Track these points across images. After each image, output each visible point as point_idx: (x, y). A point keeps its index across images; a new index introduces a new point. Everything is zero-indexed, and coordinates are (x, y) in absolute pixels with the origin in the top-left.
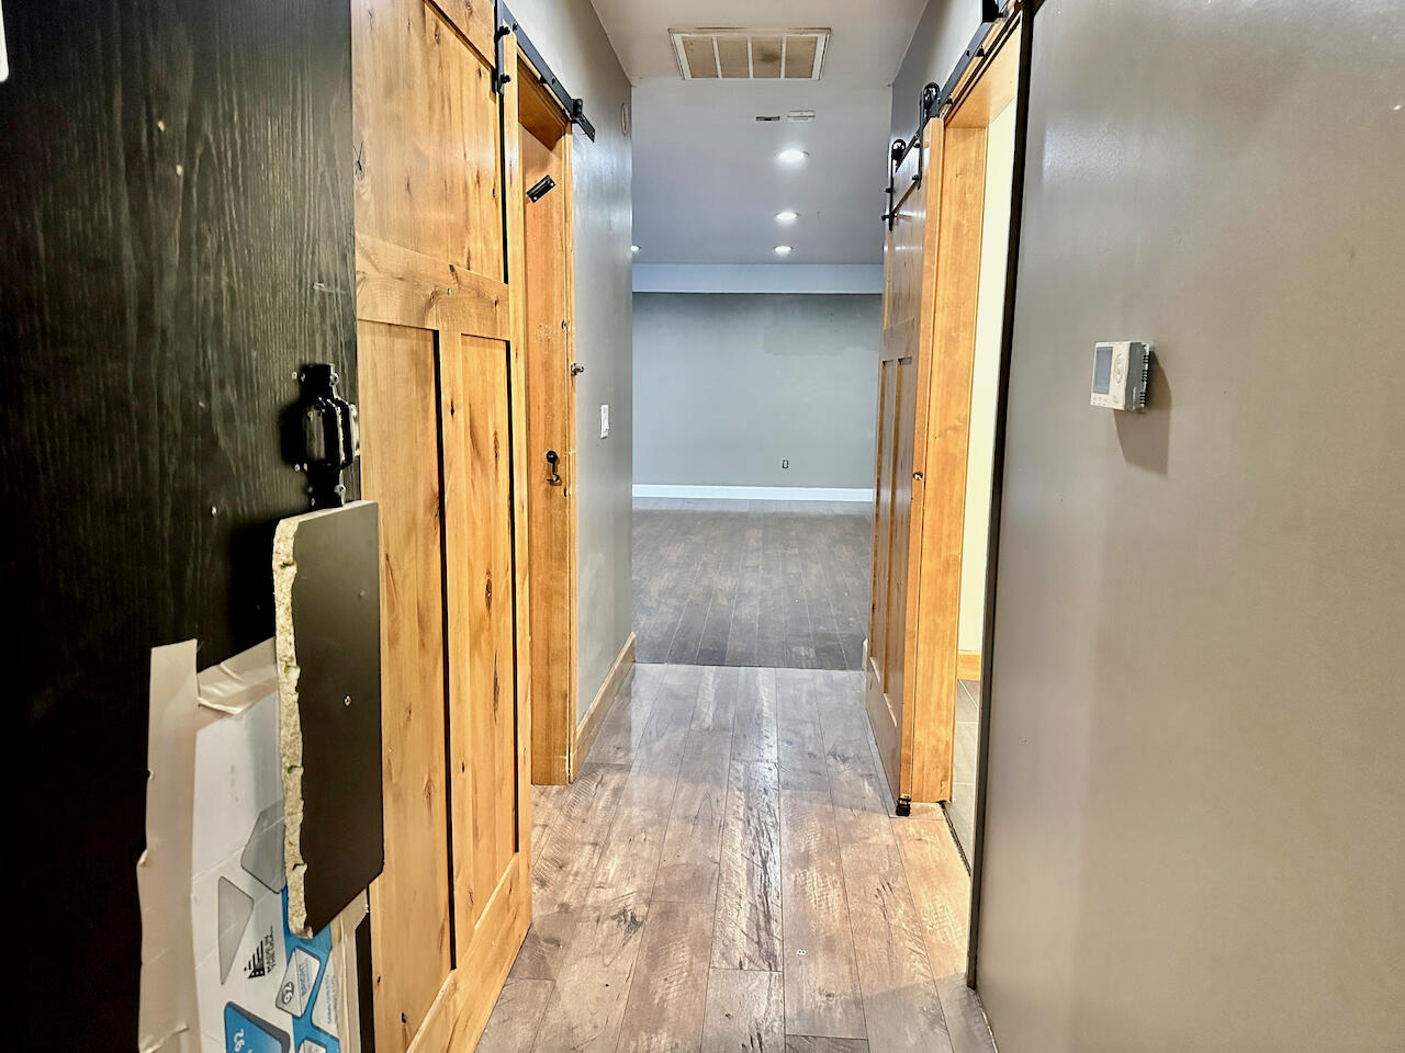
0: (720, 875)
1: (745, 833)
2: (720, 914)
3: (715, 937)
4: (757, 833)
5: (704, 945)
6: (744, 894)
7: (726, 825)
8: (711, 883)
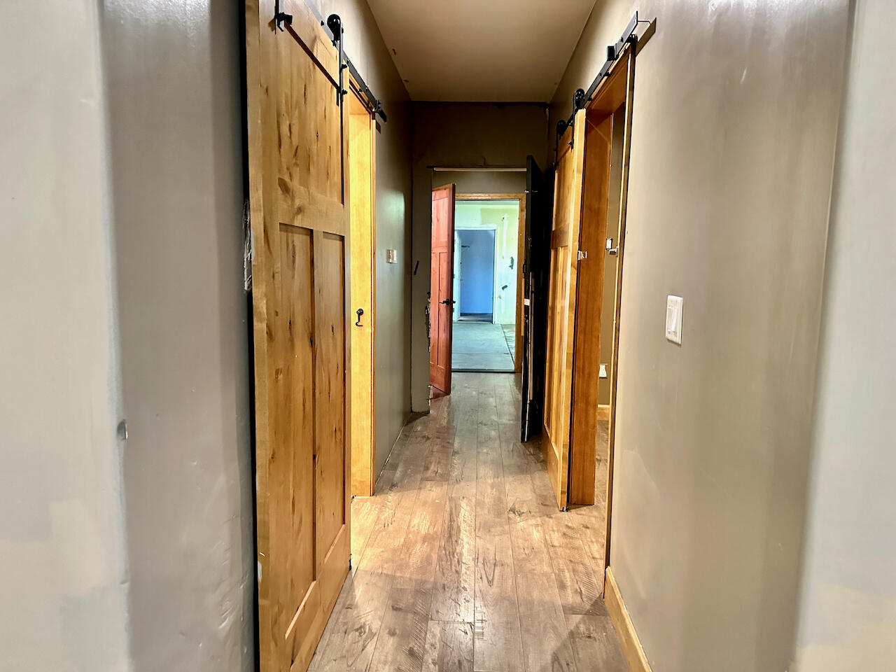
0: (475, 530)
1: (461, 554)
2: (474, 514)
3: (475, 506)
4: (453, 554)
5: (479, 504)
6: (462, 522)
7: (474, 559)
8: (480, 527)
